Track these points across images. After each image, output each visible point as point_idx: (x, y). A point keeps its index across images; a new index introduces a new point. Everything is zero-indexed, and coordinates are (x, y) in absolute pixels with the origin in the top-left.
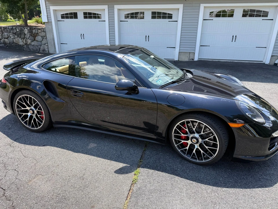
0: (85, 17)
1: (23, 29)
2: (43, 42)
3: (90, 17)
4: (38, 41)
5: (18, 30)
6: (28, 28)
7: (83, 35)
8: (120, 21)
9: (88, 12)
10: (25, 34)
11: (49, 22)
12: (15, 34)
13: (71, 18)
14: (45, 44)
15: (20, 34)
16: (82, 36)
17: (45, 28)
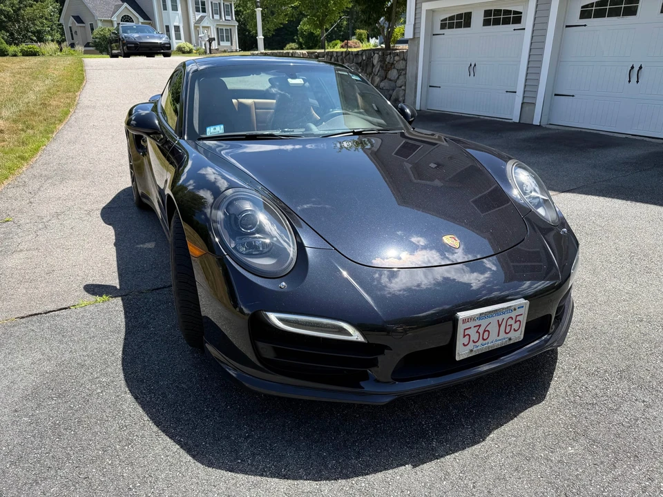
0: (487, 23)
1: (373, 54)
2: (399, 82)
3: (497, 22)
4: (390, 80)
5: (364, 58)
6: (380, 53)
7: (475, 65)
8: (567, 26)
9: (493, 8)
10: (373, 66)
11: (416, 38)
12: (359, 64)
13: (459, 26)
14: (401, 87)
15: (367, 65)
16: (472, 68)
17: (407, 51)
